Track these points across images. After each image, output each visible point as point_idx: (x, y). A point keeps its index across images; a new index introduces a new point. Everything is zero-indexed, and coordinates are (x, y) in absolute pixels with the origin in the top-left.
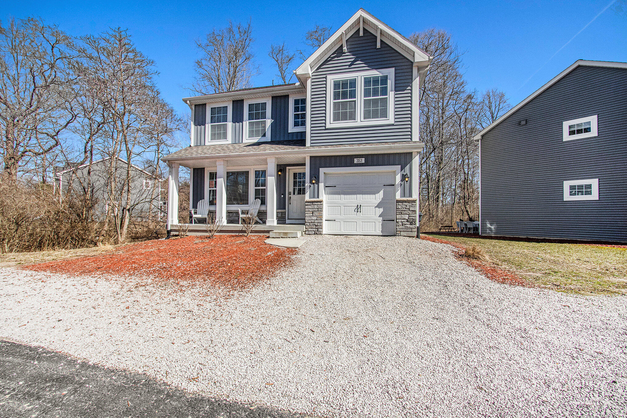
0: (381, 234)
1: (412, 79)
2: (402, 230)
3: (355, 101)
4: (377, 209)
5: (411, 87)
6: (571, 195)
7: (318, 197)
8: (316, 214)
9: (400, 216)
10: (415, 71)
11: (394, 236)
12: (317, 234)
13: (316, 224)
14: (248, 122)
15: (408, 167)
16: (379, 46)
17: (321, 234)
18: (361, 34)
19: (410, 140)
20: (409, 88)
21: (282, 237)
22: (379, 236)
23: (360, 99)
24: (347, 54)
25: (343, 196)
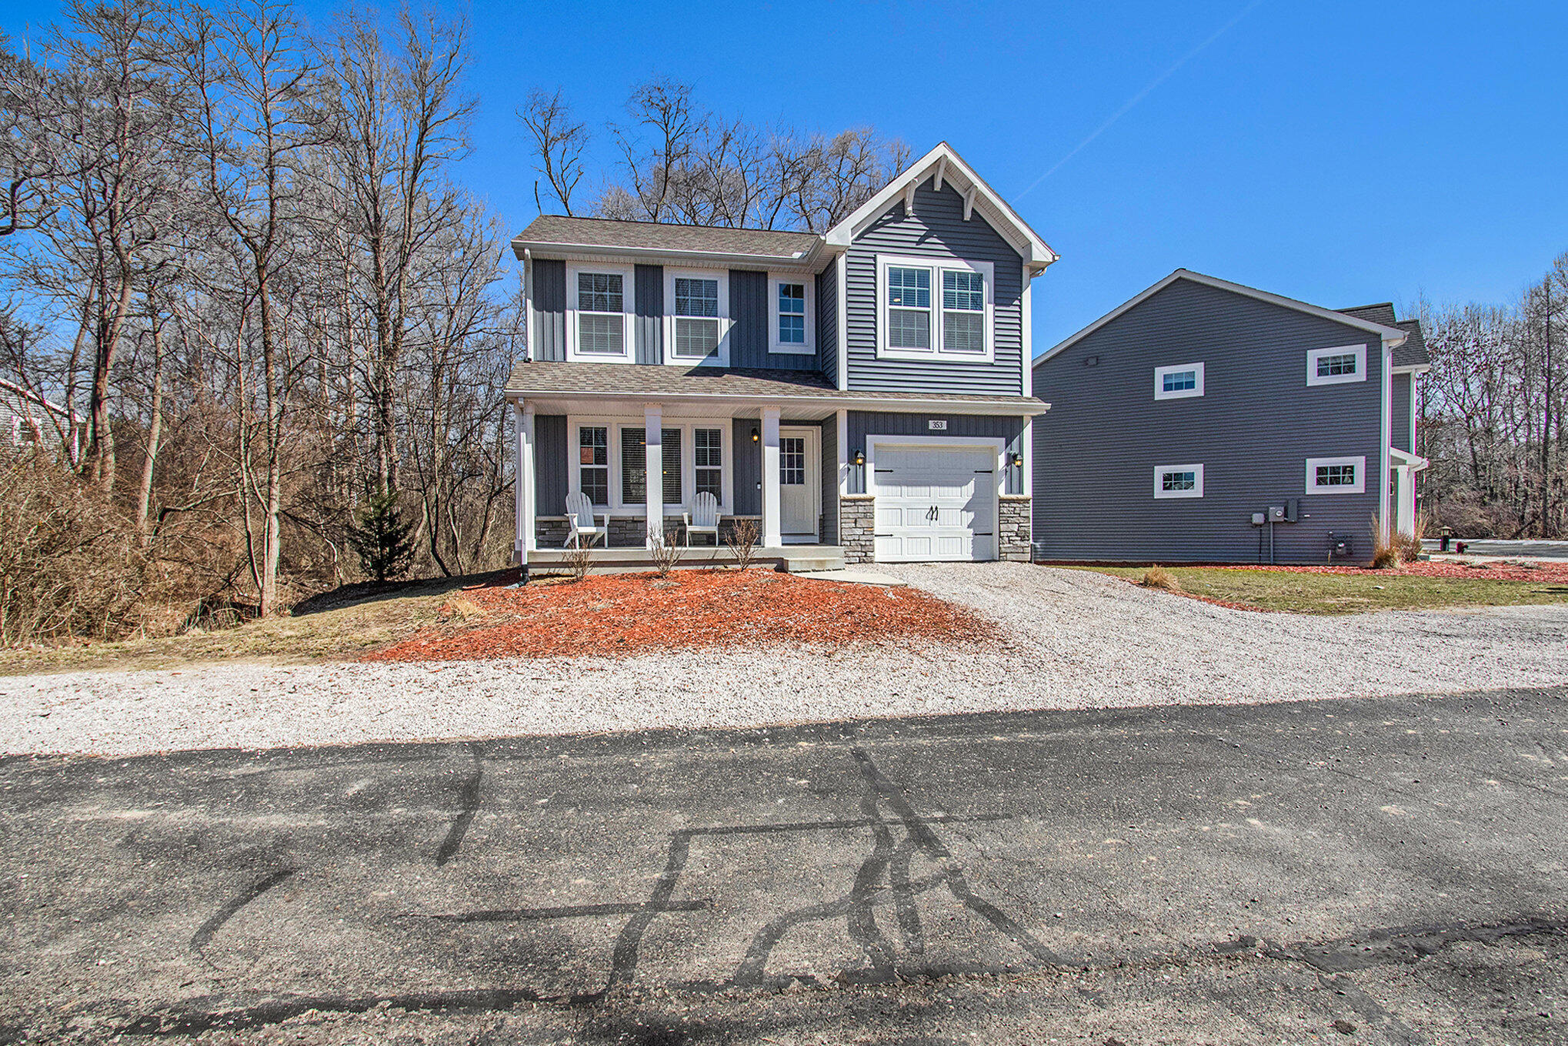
0: (971, 559)
1: (1021, 287)
2: (1008, 551)
3: (928, 313)
4: (964, 513)
5: (1020, 301)
6: (1165, 489)
7: (864, 491)
8: (861, 523)
9: (1005, 525)
10: (1026, 272)
11: (996, 561)
12: (864, 562)
13: (863, 543)
14: (674, 318)
15: (1016, 441)
16: (968, 216)
17: (872, 562)
18: (938, 187)
19: (1018, 394)
20: (1017, 302)
21: (814, 571)
22: (967, 562)
23: (937, 309)
24: (911, 220)
25: (905, 488)
